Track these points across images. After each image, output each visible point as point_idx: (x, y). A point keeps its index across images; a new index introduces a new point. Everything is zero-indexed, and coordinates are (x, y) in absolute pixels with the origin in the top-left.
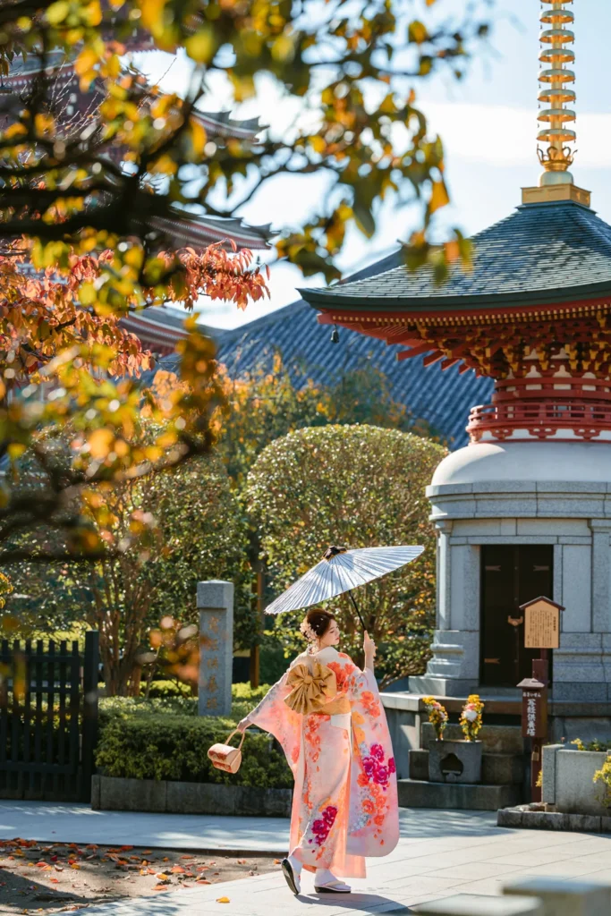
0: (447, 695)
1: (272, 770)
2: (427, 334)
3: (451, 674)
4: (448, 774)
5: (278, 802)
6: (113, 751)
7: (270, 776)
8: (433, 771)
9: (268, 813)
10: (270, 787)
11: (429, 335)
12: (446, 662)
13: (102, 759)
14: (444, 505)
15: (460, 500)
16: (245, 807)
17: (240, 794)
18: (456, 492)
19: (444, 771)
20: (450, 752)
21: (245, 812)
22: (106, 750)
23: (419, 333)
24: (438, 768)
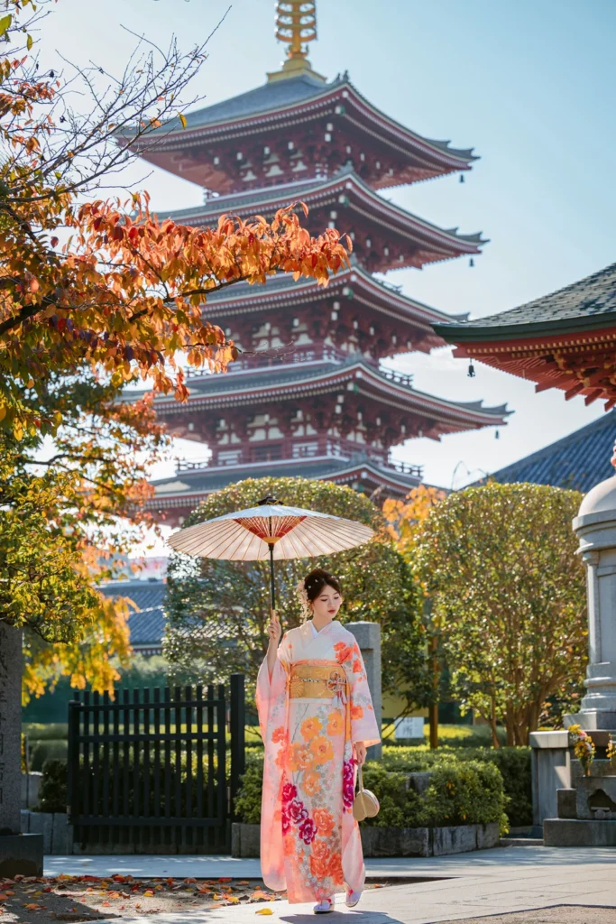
0: (598, 728)
1: (408, 809)
2: (565, 365)
3: (603, 707)
4: (596, 811)
5: (413, 842)
6: (251, 798)
7: (405, 816)
8: (581, 809)
9: (404, 854)
10: (406, 827)
11: (568, 366)
12: (599, 696)
13: (241, 806)
14: (589, 536)
15: (605, 528)
16: (382, 848)
17: (377, 835)
18: (600, 520)
19: (593, 808)
20: (598, 788)
21: (382, 854)
22: (245, 797)
23: (557, 364)
24: (586, 805)
